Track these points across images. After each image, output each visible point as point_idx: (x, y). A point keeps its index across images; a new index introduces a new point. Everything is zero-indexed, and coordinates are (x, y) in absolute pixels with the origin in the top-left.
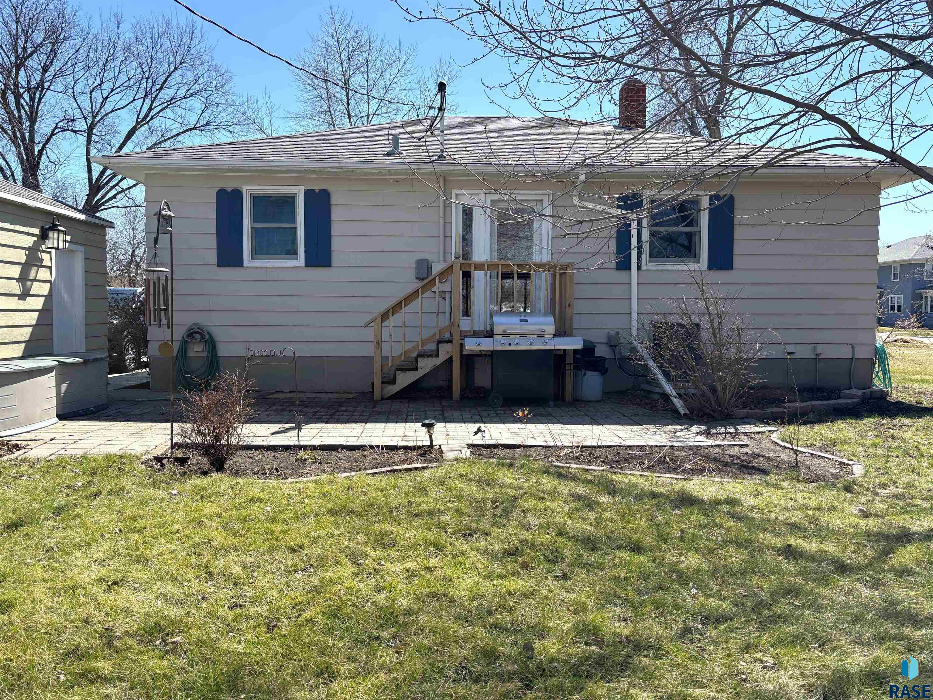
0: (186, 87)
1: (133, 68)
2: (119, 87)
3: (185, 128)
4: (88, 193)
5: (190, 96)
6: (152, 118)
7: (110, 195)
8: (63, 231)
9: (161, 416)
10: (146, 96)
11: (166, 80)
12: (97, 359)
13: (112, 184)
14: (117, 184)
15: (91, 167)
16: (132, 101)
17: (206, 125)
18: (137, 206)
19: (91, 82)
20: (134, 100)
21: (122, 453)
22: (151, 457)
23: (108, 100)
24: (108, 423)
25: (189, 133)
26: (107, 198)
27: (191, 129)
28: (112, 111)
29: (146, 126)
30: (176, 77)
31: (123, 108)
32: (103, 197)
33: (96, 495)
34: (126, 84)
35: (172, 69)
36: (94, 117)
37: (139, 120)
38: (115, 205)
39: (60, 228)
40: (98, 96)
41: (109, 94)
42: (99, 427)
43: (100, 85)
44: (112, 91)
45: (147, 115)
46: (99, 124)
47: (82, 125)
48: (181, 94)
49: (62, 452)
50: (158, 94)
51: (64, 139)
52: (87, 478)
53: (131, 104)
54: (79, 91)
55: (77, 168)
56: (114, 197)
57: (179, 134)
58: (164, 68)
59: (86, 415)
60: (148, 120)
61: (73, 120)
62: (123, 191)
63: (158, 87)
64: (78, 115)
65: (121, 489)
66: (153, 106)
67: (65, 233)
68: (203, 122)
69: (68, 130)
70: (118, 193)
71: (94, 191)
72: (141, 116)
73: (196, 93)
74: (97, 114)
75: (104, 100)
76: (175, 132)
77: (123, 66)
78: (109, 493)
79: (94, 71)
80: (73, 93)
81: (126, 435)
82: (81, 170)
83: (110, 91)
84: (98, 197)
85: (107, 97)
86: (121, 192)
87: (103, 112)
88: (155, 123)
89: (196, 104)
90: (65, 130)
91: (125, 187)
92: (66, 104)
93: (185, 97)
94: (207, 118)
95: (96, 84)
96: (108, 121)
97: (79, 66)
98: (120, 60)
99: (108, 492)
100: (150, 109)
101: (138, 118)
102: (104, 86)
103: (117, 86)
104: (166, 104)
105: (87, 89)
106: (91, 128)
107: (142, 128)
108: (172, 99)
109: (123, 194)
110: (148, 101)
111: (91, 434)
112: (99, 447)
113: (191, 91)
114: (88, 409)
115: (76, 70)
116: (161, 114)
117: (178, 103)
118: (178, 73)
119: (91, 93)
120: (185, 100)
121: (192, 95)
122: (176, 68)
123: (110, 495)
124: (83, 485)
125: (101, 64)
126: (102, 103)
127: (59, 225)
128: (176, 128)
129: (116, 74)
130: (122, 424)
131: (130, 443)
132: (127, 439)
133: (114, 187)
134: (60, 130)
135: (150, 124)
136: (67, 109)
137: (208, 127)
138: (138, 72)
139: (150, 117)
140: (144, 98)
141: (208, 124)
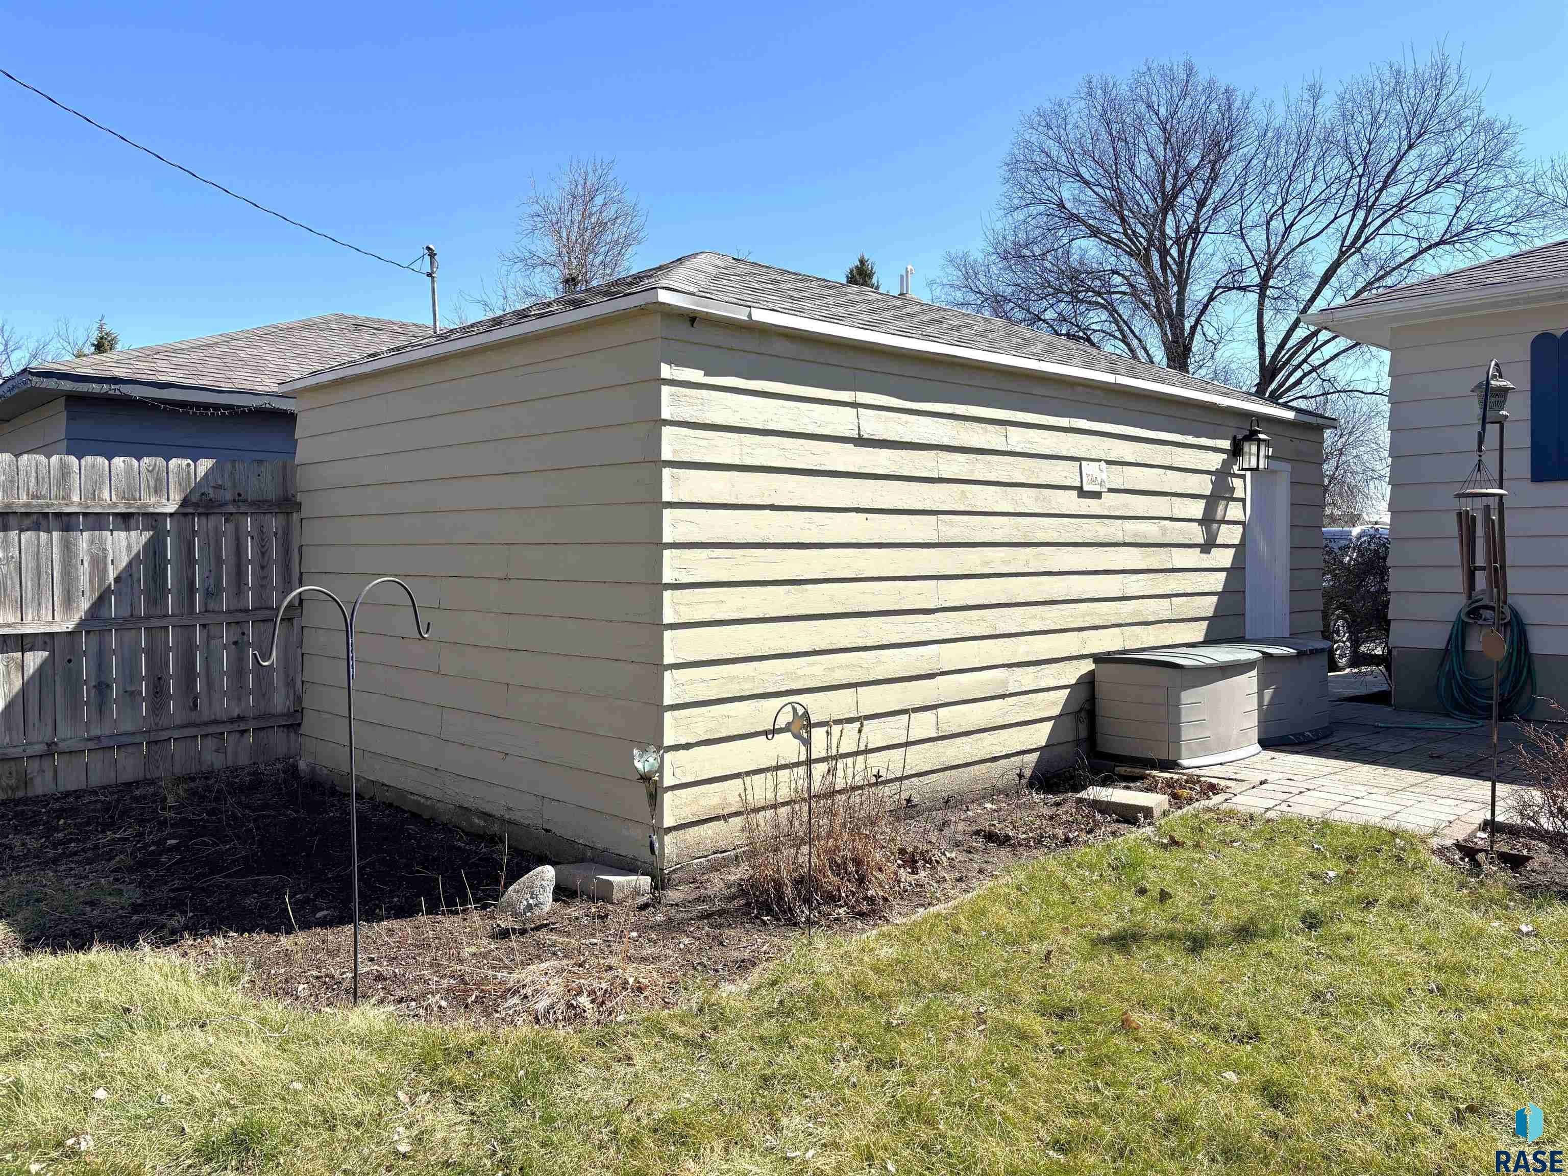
0: (1427, 173)
1: (1337, 165)
2: (1312, 203)
3: (1424, 245)
4: (1257, 381)
5: (1437, 187)
6: (1366, 242)
7: (1292, 380)
8: (1264, 440)
9: (1437, 760)
10: (1358, 206)
11: (1393, 170)
12: (1316, 650)
13: (1295, 362)
14: (1305, 361)
15: (1263, 340)
16: (1332, 222)
17: (1463, 232)
18: (1339, 392)
19: (1268, 206)
20: (1336, 218)
21: (1390, 825)
22: (1448, 842)
23: (1294, 228)
24: (1342, 763)
25: (1432, 252)
26: (1287, 385)
27: (1437, 244)
28: (1301, 244)
29: (1357, 257)
30: (1412, 160)
31: (1317, 235)
32: (1281, 385)
33: (1369, 903)
34: (1323, 196)
35: (1405, 147)
36: (1271, 260)
37: (1344, 249)
38: (1300, 395)
39: (1262, 436)
40: (1277, 225)
41: (1295, 218)
42: (1329, 770)
43: (1282, 207)
44: (1300, 213)
45: (1358, 237)
46: (1279, 270)
47: (1253, 277)
48: (1419, 187)
49: (1284, 807)
50: (1377, 199)
51: (1228, 302)
52: (1344, 867)
53: (1332, 225)
54: (1250, 224)
55: (1241, 345)
56: (1299, 382)
57: (1413, 257)
58: (1391, 151)
59: (1300, 744)
60: (1358, 245)
61: (1241, 271)
62: (1314, 369)
63: (1378, 186)
64: (1248, 261)
65: (1412, 901)
66: (1369, 220)
67: (1267, 443)
68: (1458, 227)
69: (1234, 288)
70: (1305, 375)
71: (1267, 379)
72: (1347, 243)
73: (1447, 179)
74: (1277, 253)
75: (1286, 229)
76: (1407, 255)
77: (1319, 168)
78: (1392, 904)
79: (1273, 189)
80: (1241, 230)
81: (1385, 791)
82: (1250, 346)
83: (1296, 213)
84: (1274, 385)
85: (1292, 225)
86: (1310, 372)
87: (1286, 248)
88: (1372, 248)
89: (1447, 198)
90: (1230, 289)
91: (1317, 363)
92: (1231, 249)
93: (1427, 192)
94: (1466, 220)
95: (1276, 208)
96: (1295, 261)
97: (1251, 185)
98: (1315, 159)
99: (1390, 901)
100: (1364, 226)
101: (1342, 246)
102: (1287, 208)
103: (1307, 203)
104: (1391, 213)
105: (1263, 219)
106: (1265, 279)
107: (1349, 261)
108: (1402, 201)
109: (1314, 374)
110: (1361, 214)
111: (1321, 781)
112: (1341, 808)
113: (1438, 179)
114: (1302, 734)
115: (1246, 193)
116: (1382, 231)
117: (1412, 205)
118: (1413, 153)
119: (1268, 223)
120: (1427, 196)
121: (1439, 185)
122: (1410, 147)
123: (1393, 907)
124: (1338, 876)
125: (1284, 175)
126: (1283, 236)
127: (1259, 432)
128: (1410, 247)
129: (1308, 184)
130: (1366, 768)
131: (1397, 808)
132: (1387, 799)
133: (1299, 366)
134: (1221, 290)
135: (1363, 251)
136: (1233, 256)
137: (1468, 235)
138: (1344, 169)
139: (1363, 239)
140: (1354, 210)
141: (1468, 228)
